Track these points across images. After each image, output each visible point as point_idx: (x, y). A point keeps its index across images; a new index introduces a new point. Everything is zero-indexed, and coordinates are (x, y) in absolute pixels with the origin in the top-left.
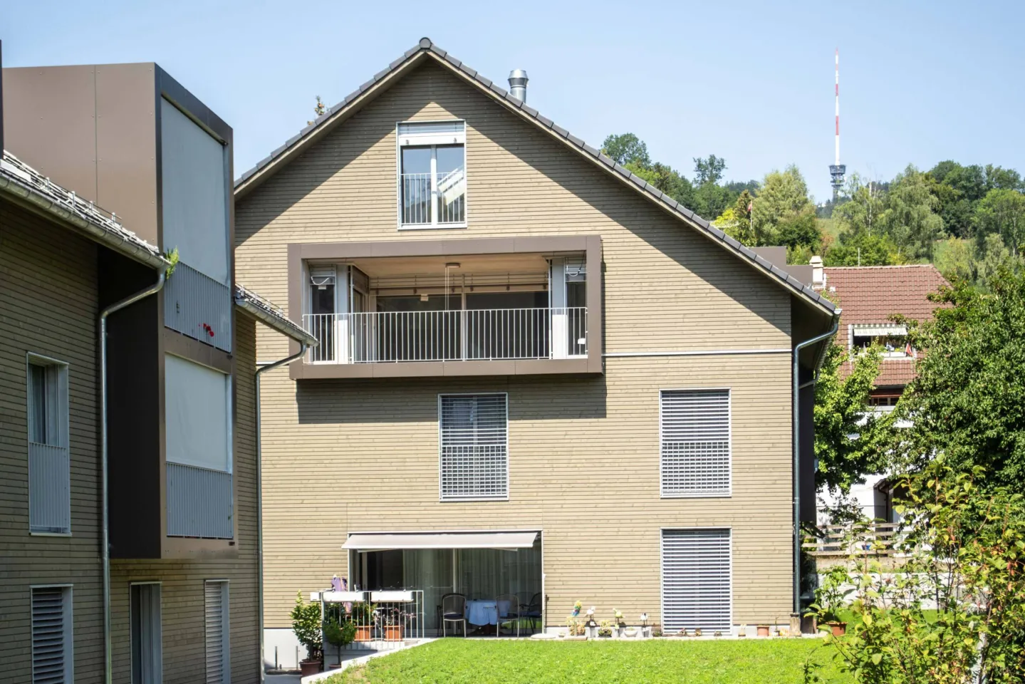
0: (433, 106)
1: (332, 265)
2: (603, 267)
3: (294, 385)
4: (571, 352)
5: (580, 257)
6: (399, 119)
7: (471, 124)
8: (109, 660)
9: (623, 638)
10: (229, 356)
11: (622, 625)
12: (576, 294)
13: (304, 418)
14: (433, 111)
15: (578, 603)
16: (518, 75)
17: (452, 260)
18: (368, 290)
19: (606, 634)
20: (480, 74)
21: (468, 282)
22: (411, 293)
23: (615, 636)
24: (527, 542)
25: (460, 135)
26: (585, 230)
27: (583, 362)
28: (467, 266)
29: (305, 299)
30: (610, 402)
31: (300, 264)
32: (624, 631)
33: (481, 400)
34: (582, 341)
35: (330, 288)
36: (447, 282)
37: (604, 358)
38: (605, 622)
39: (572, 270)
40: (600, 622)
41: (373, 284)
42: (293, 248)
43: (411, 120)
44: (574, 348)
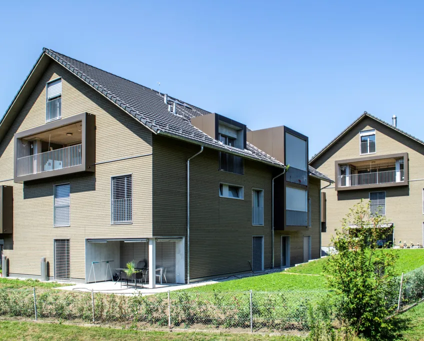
0: (368, 126)
1: (346, 165)
2: (408, 160)
3: (336, 192)
4: (401, 180)
5: (402, 158)
6: (360, 130)
7: (377, 130)
8: (273, 252)
9: (413, 248)
10: (307, 186)
11: (413, 245)
12: (402, 167)
13: (339, 199)
14: (368, 128)
15: (400, 240)
16: (394, 116)
17: (373, 161)
18: (355, 169)
19: (409, 247)
20: (378, 118)
21: (379, 166)
22: (365, 169)
23: (411, 248)
24: (389, 226)
25: (374, 132)
26: (404, 151)
27: (404, 183)
28: (377, 162)
29: (339, 172)
30: (410, 192)
31: (337, 165)
32: (414, 247)
33: (379, 193)
34: (403, 178)
35: (345, 170)
36: (371, 167)
37: (409, 182)
38: (408, 245)
39: (400, 161)
40: (407, 245)
41: (357, 168)
42: (336, 162)
43: (363, 130)
44: (402, 179)
